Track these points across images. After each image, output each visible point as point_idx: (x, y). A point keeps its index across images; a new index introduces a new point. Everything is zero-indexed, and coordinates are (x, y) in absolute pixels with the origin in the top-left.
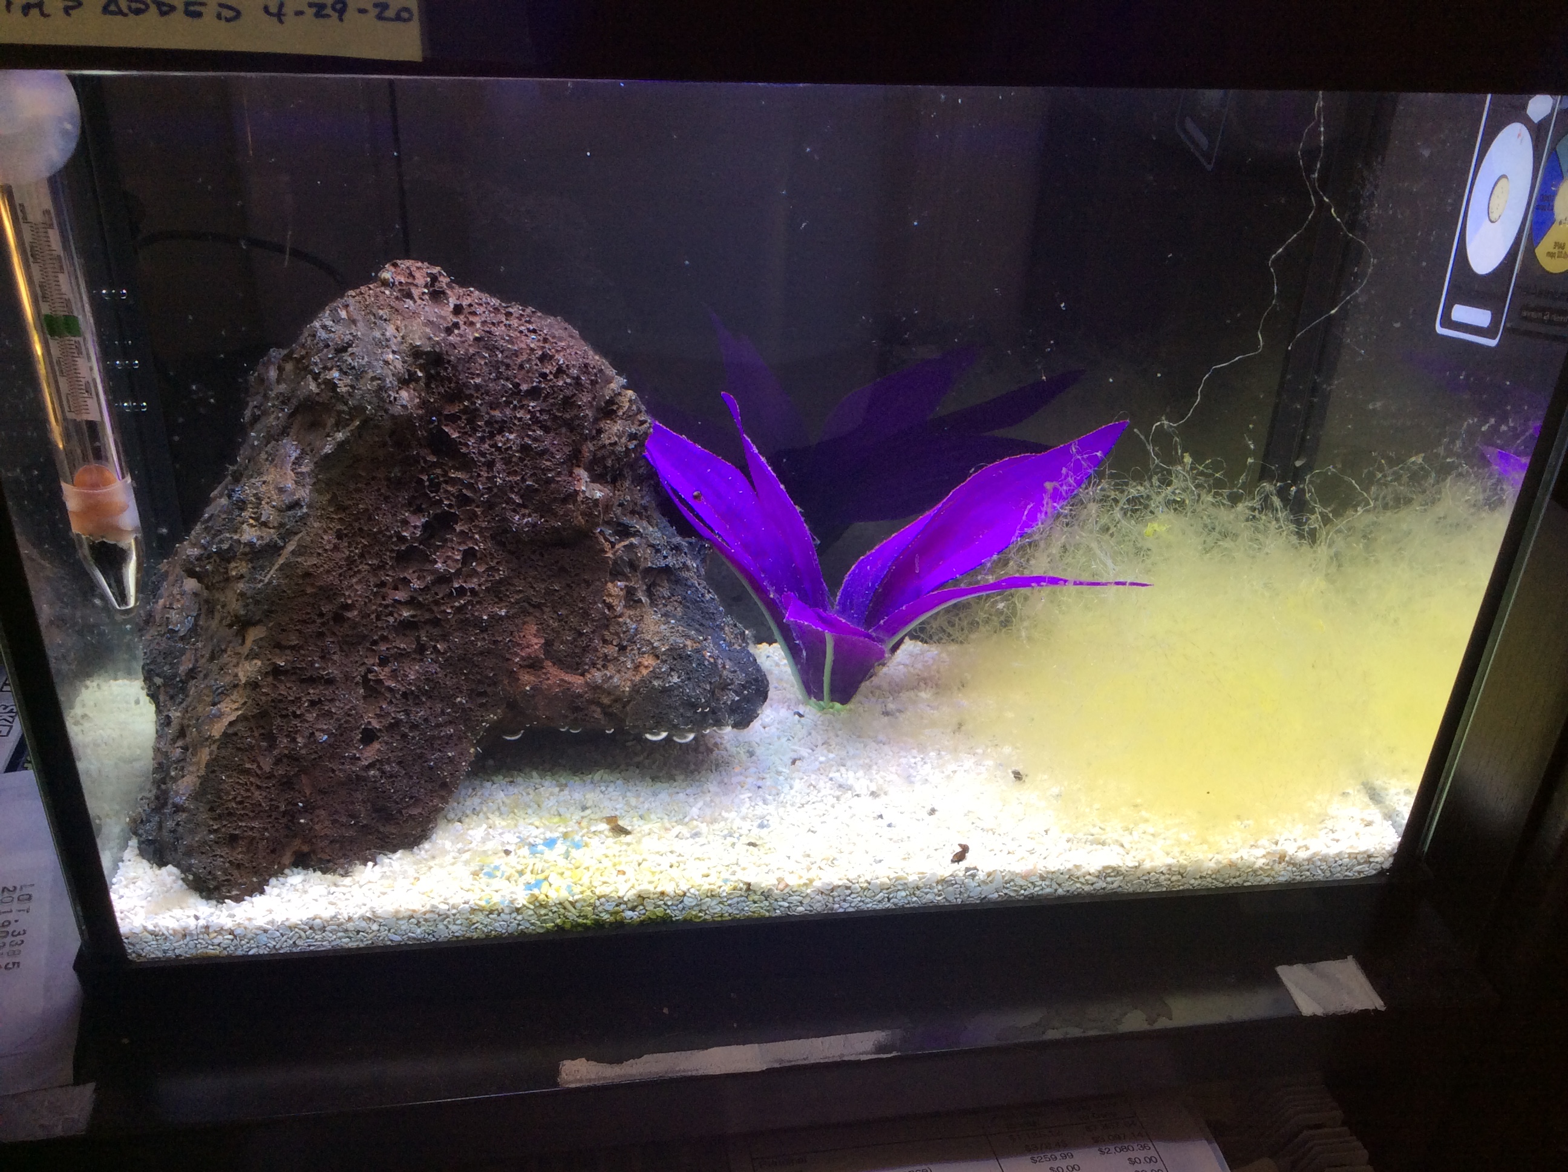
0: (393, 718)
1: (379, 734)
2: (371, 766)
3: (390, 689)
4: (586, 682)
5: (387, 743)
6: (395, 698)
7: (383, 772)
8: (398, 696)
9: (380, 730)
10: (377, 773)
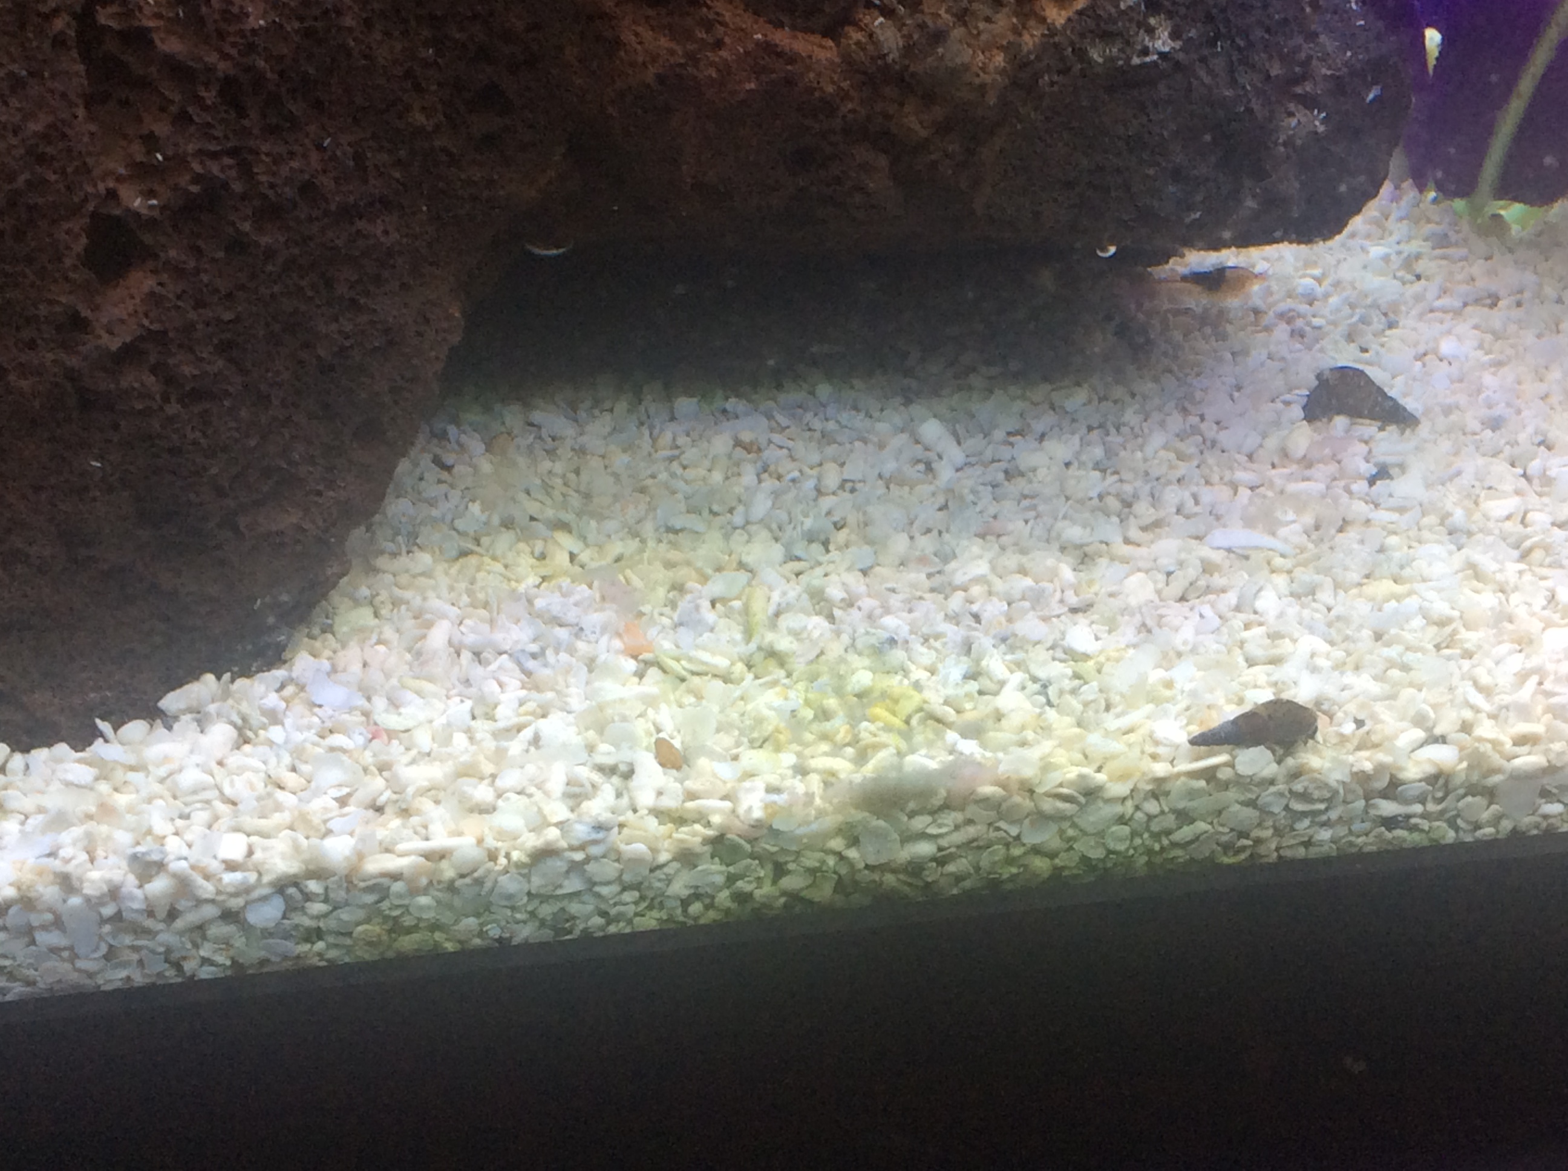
0: (197, 179)
1: (147, 238)
2: (129, 354)
3: (176, 69)
4: (847, 59)
5: (179, 271)
6: (199, 100)
7: (170, 380)
8: (210, 96)
9: (152, 224)
10: (150, 380)
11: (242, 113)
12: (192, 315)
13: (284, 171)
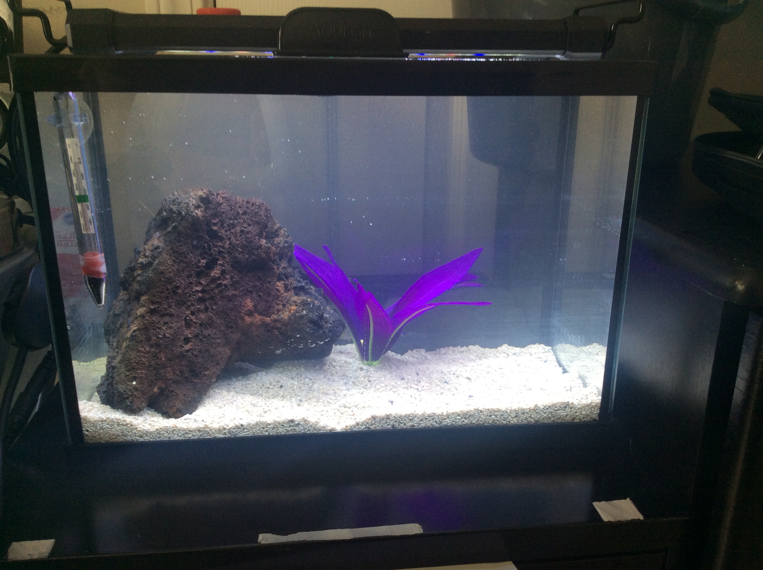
2: (188, 351)
5: (194, 343)
10: (191, 354)
11: (202, 327)
12: (196, 347)
13: (206, 332)
